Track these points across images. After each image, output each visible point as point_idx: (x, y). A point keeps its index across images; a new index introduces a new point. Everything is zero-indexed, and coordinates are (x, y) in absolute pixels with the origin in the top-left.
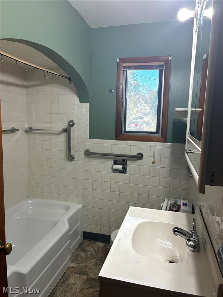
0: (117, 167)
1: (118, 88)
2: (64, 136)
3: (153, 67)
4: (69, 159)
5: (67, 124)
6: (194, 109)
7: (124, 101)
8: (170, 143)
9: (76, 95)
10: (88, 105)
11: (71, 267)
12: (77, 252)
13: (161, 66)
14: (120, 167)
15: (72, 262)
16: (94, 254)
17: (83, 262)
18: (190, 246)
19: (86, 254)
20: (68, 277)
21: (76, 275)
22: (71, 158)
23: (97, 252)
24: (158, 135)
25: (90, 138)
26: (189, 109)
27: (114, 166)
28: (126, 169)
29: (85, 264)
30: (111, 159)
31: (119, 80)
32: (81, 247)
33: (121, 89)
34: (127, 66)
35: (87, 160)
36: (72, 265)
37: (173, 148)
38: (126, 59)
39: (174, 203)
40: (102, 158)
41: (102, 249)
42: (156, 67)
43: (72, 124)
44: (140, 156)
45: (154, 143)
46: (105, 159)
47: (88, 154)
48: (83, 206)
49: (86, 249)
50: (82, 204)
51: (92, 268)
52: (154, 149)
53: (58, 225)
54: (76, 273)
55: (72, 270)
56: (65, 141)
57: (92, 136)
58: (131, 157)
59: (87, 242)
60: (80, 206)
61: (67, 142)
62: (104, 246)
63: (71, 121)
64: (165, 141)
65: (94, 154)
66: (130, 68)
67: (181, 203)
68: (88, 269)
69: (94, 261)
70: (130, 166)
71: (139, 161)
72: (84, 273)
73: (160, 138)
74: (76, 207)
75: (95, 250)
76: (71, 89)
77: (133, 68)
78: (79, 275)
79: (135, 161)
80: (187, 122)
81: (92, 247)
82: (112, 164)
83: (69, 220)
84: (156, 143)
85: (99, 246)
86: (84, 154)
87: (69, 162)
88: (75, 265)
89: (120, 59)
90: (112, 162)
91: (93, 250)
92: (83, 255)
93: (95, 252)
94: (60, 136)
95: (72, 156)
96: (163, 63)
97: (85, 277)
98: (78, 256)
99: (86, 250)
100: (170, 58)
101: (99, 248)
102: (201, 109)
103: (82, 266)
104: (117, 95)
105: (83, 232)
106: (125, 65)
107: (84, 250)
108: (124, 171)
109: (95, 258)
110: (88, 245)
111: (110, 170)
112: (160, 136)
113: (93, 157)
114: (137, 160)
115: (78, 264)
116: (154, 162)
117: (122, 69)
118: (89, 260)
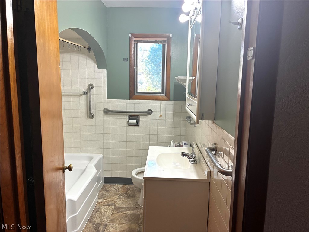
0: (131, 121)
1: (130, 58)
2: (84, 97)
3: (158, 41)
4: (89, 117)
5: (87, 87)
6: (192, 77)
7: (135, 68)
8: (172, 101)
9: (95, 62)
10: (105, 71)
11: (100, 202)
12: (102, 193)
13: (164, 41)
14: (135, 121)
15: (100, 199)
16: (116, 192)
17: (108, 198)
18: (192, 161)
19: (109, 193)
20: (100, 208)
21: (105, 207)
22: (92, 116)
23: (118, 191)
24: (163, 95)
25: (108, 98)
26: (188, 77)
27: (130, 121)
28: (139, 123)
29: (110, 199)
30: (126, 115)
31: (131, 51)
32: (104, 189)
33: (133, 58)
34: (137, 40)
35: (105, 117)
36: (100, 201)
37: (175, 105)
38: (137, 34)
39: (178, 144)
40: (119, 115)
41: (122, 188)
42: (161, 42)
43: (91, 87)
44: (150, 112)
45: (160, 101)
46: (122, 116)
47: (106, 112)
48: (103, 156)
49: (109, 189)
50: (102, 154)
51: (117, 201)
52: (161, 106)
53: (87, 170)
54: (105, 205)
55: (101, 204)
56: (86, 102)
57: (110, 96)
58: (143, 113)
59: (108, 186)
60: (101, 156)
61: (87, 102)
62: (122, 187)
63: (91, 85)
64: (169, 99)
65: (112, 112)
66: (140, 42)
67: (182, 144)
68: (113, 202)
69: (117, 196)
70: (143, 120)
71: (149, 116)
72: (112, 205)
73: (165, 97)
74: (98, 157)
75: (116, 190)
76: (90, 57)
77: (142, 42)
78: (108, 206)
79: (146, 116)
80: (186, 86)
81: (113, 188)
82: (128, 120)
83: (96, 166)
84: (162, 101)
85: (119, 187)
86: (102, 112)
87: (90, 119)
88: (102, 201)
89: (132, 34)
90: (128, 118)
91: (115, 190)
92: (107, 194)
93: (117, 191)
94: (80, 97)
95: (92, 114)
96: (165, 39)
97: (113, 207)
98: (103, 195)
99: (108, 191)
100: (171, 36)
101: (119, 188)
102: (195, 77)
103: (108, 200)
104: (130, 63)
105: (104, 177)
106: (136, 39)
107: (107, 191)
108: (138, 124)
109: (117, 195)
110: (110, 187)
111: (126, 125)
112: (165, 95)
113: (111, 114)
114: (148, 115)
115: (105, 200)
116: (161, 116)
117: (133, 43)
118: (113, 197)
